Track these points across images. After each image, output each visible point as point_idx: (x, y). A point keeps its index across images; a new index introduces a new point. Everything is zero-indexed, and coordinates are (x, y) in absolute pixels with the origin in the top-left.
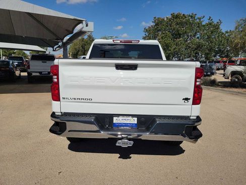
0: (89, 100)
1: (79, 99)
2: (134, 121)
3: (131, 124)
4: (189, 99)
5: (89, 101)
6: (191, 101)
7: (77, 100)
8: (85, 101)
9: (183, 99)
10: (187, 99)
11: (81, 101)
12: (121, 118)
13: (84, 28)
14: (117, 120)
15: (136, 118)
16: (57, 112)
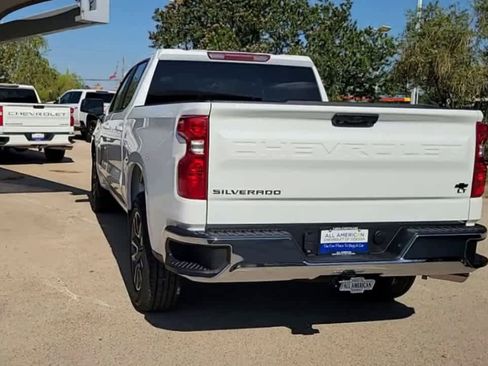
0: (274, 194)
1: (253, 192)
2: (363, 236)
3: (355, 244)
4: (466, 186)
5: (273, 196)
6: (469, 190)
7: (246, 196)
8: (264, 196)
9: (457, 186)
10: (462, 186)
11: (255, 196)
12: (335, 232)
13: (87, 15)
14: (326, 237)
15: (366, 232)
16: (197, 226)
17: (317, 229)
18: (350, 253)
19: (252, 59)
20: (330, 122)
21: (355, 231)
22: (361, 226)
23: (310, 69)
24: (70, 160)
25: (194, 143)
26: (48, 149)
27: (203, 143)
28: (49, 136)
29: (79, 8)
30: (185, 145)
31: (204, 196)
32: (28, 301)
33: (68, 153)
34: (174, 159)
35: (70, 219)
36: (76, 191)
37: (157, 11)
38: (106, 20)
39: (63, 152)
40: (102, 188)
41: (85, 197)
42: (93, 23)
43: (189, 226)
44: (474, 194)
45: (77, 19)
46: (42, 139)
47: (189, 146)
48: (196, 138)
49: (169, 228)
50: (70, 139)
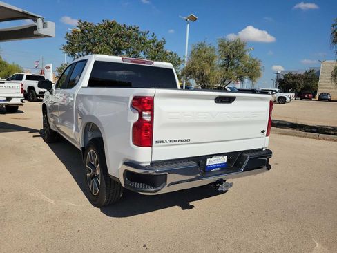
1: (176, 141)
2: (224, 160)
3: (221, 164)
4: (265, 131)
5: (186, 142)
6: (265, 133)
7: (173, 143)
8: (182, 143)
10: (263, 131)
11: (178, 143)
13: (41, 31)
14: (210, 162)
15: (226, 157)
16: (145, 163)
17: (205, 158)
18: (219, 169)
19: (144, 63)
20: (214, 101)
21: (221, 157)
22: (224, 154)
23: (172, 70)
24: (21, 112)
25: (144, 113)
26: (8, 106)
27: (150, 113)
28: (8, 99)
29: (36, 26)
30: (138, 115)
31: (150, 144)
32: (22, 209)
33: (20, 108)
34: (130, 123)
35: (33, 148)
36: (32, 131)
37: (67, 34)
38: (53, 35)
39: (18, 107)
40: (53, 131)
41: (38, 134)
42: (45, 36)
43: (141, 163)
44: (267, 135)
45: (35, 32)
46: (4, 101)
47: (141, 115)
48: (146, 111)
49: (126, 163)
50: (22, 100)
